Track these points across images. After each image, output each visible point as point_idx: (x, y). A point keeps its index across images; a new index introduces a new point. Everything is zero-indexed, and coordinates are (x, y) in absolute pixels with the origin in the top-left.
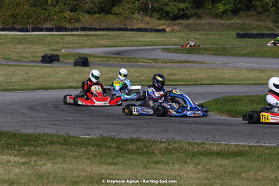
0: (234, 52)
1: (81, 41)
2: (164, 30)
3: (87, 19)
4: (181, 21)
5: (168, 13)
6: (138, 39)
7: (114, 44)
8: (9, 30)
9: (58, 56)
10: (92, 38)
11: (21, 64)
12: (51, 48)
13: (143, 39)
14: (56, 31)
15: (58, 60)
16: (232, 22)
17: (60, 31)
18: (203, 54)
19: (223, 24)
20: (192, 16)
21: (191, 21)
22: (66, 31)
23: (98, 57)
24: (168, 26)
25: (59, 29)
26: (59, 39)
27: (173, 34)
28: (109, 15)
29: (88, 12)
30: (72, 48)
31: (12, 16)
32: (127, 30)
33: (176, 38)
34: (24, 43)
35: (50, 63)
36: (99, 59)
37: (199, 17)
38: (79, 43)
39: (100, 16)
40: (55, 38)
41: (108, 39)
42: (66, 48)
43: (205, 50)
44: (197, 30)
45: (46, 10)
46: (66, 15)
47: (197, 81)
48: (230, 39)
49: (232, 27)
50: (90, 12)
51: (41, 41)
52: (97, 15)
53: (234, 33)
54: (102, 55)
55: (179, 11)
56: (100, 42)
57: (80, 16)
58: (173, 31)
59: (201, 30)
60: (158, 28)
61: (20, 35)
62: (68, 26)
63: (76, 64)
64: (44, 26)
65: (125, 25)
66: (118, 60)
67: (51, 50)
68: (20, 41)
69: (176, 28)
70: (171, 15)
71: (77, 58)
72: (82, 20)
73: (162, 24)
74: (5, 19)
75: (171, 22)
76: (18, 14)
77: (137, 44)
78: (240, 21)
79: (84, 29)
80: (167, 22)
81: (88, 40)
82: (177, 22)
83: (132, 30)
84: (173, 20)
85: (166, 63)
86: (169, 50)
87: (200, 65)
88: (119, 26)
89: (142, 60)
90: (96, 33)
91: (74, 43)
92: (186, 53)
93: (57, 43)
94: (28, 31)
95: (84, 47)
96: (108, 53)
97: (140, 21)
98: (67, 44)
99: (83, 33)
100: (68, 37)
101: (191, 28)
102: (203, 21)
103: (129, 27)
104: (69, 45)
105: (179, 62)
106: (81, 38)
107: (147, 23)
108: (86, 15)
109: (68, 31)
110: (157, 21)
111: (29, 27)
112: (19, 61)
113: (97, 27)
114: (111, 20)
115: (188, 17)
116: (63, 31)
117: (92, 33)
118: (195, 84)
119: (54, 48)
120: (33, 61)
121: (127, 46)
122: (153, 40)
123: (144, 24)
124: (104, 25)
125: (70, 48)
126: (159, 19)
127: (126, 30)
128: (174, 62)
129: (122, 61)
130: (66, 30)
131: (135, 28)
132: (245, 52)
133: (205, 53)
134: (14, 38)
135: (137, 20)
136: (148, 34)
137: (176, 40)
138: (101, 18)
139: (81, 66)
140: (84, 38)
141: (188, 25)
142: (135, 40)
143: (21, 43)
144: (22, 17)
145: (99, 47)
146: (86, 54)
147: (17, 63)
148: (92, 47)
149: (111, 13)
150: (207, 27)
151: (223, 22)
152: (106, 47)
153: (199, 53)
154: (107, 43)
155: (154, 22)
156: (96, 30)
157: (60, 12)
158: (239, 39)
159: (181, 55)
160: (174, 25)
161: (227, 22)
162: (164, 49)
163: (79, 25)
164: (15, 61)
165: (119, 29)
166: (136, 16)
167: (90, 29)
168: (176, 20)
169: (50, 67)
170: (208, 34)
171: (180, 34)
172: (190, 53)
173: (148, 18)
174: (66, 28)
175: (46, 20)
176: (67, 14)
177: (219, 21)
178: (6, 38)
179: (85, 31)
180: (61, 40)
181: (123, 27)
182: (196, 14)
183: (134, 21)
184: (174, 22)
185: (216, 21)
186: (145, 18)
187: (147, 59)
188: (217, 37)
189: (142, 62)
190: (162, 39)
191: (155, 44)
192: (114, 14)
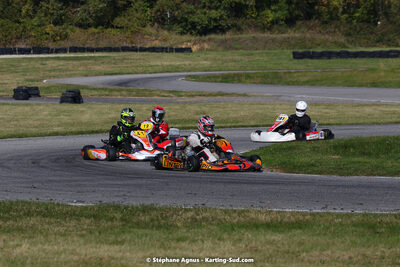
0: (289, 80)
1: (70, 68)
2: (189, 50)
3: (78, 36)
4: (213, 36)
5: (194, 25)
6: (152, 63)
7: (117, 70)
9: (37, 88)
10: (85, 61)
12: (27, 77)
13: (159, 63)
14: (34, 53)
15: (38, 95)
16: (286, 35)
17: (40, 53)
18: (244, 83)
19: (273, 40)
20: (229, 28)
21: (228, 35)
22: (48, 53)
23: (94, 89)
24: (195, 44)
25: (38, 50)
26: (38, 65)
27: (203, 55)
28: (109, 29)
29: (80, 26)
30: (62, 77)
32: (136, 51)
33: (206, 60)
35: (27, 99)
36: (96, 93)
37: (239, 29)
38: (67, 70)
39: (96, 31)
40: (32, 62)
41: (109, 63)
42: (50, 77)
43: (248, 76)
44: (237, 49)
45: (19, 23)
46: (48, 30)
47: (238, 122)
48: (284, 60)
49: (286, 43)
50: (83, 25)
51: (12, 68)
52: (93, 29)
53: (289, 52)
54: (101, 86)
55: (210, 22)
56: (98, 68)
57: (68, 30)
58: (201, 50)
59: (242, 48)
60: (180, 46)
62: (51, 45)
63: (63, 100)
64: (17, 46)
65: (132, 42)
66: (124, 93)
67: (27, 80)
69: (206, 46)
70: (199, 27)
71: (64, 91)
72: (71, 35)
73: (186, 41)
75: (198, 37)
77: (150, 69)
78: (297, 35)
79: (74, 50)
80: (193, 38)
81: (81, 65)
82: (207, 37)
83: (143, 50)
84: (201, 35)
85: (193, 96)
86: (196, 78)
87: (241, 99)
88: (125, 44)
89: (158, 93)
90: (92, 55)
91: (60, 70)
92: (221, 82)
93: (36, 70)
95: (75, 75)
96: (109, 84)
97: (154, 36)
98: (50, 71)
99: (72, 55)
100: (52, 61)
101: (227, 46)
102: (245, 36)
103: (139, 46)
104: (53, 73)
105: (210, 95)
106: (70, 62)
107: (165, 40)
108: (78, 30)
109: (52, 52)
110: (177, 36)
113: (93, 46)
114: (113, 36)
115: (223, 31)
116: (44, 53)
117: (86, 55)
118: (234, 127)
119: (32, 77)
120: (1, 97)
121: (136, 73)
122: (173, 63)
123: (160, 41)
124: (102, 44)
125: (54, 77)
126: (182, 33)
127: (134, 49)
128: (204, 95)
129: (129, 95)
130: (48, 51)
131: (147, 47)
132: (306, 79)
133: (248, 81)
135: (150, 35)
136: (166, 55)
137: (207, 63)
138: (98, 33)
139: (71, 102)
140: (75, 63)
141: (223, 42)
142: (147, 64)
145: (96, 75)
146: (78, 86)
148: (86, 76)
149: (113, 27)
150: (251, 44)
151: (274, 36)
152: (105, 74)
153: (240, 81)
154: (109, 70)
155: (175, 38)
156: (91, 50)
157: (39, 26)
158: (296, 61)
159: (214, 84)
160: (204, 41)
161: (279, 36)
162: (186, 76)
163: (68, 44)
165: (125, 49)
166: (149, 29)
167: (82, 50)
168: (205, 35)
169: (27, 105)
170: (252, 54)
171: (212, 55)
172: (227, 82)
173: (166, 32)
174: (49, 49)
175: (19, 38)
176: (50, 28)
177: (267, 35)
179: (75, 52)
180: (41, 66)
181: (130, 46)
182: (234, 26)
183: (146, 36)
184: (203, 37)
185: (262, 35)
186: (161, 33)
187: (164, 91)
188: (266, 59)
189: (158, 95)
190: (187, 63)
191: (177, 69)
192: (117, 27)
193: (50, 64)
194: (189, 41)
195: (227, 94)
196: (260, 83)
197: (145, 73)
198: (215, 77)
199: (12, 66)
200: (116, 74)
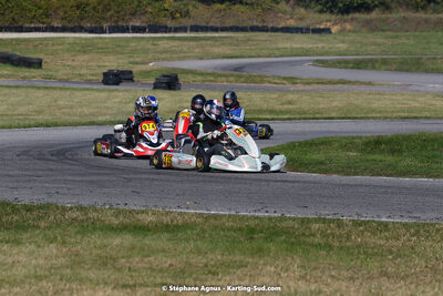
0: (431, 67)
1: (185, 49)
2: (327, 31)
3: (202, 13)
4: (357, 15)
6: (280, 46)
7: (238, 53)
8: (73, 30)
9: (131, 72)
10: (204, 42)
11: (67, 85)
12: (132, 60)
13: (288, 45)
14: (150, 32)
15: (131, 80)
17: (156, 32)
18: (378, 69)
19: (426, 21)
20: (376, 6)
21: (374, 15)
22: (166, 32)
23: (201, 74)
24: (335, 24)
25: (155, 29)
26: (149, 46)
27: (341, 38)
28: (238, 6)
30: (172, 59)
31: (78, 7)
32: (267, 31)
33: (343, 42)
34: (90, 51)
35: (117, 84)
36: (199, 78)
37: (387, 8)
38: (181, 52)
39: (223, 6)
40: (143, 43)
41: (230, 44)
42: (158, 60)
43: (385, 62)
44: (383, 31)
46: (166, 6)
51: (118, 49)
52: (218, 6)
54: (210, 71)
56: (217, 50)
57: (190, 7)
58: (342, 31)
59: (390, 30)
60: (318, 26)
61: (86, 39)
62: (170, 23)
63: (157, 86)
64: (131, 24)
65: (263, 21)
66: (231, 79)
68: (85, 48)
69: (348, 26)
70: (341, 5)
71: (159, 75)
72: (193, 12)
73: (325, 20)
74: (66, 13)
75: (339, 16)
76: (88, 5)
77: (277, 53)
79: (195, 29)
80: (333, 17)
81: (197, 47)
82: (351, 16)
83: (275, 30)
84: (342, 14)
85: (309, 84)
86: (324, 64)
87: (363, 88)
88: (255, 23)
89: (270, 79)
90: (216, 35)
91: (172, 52)
92: (352, 68)
93: (146, 51)
94: (103, 32)
95: (189, 58)
96: (224, 69)
98: (161, 53)
99: (193, 35)
100: (165, 42)
101: (372, 27)
102: (393, 15)
103: (271, 25)
104: (164, 56)
105: (331, 82)
106: (186, 43)
107: (301, 19)
108: (200, 6)
109: (170, 31)
110: (317, 15)
111: (105, 25)
112: (67, 81)
113: (218, 25)
114: (241, 13)
115: (367, 8)
116: (162, 32)
117: (209, 34)
119: (138, 60)
120: (90, 82)
121: (259, 57)
122: (304, 46)
123: (296, 20)
124: (229, 23)
125: (164, 59)
126: (321, 12)
127: (264, 29)
128: (322, 83)
129: (237, 81)
130: (166, 29)
131: (280, 26)
133: (384, 67)
134: (75, 43)
135: (284, 13)
137: (342, 46)
138: (225, 10)
139: (164, 88)
140: (192, 43)
141: (368, 23)
142: (274, 45)
143: (85, 52)
144: (94, 8)
145: (213, 58)
147: (61, 85)
148: (201, 59)
149: (241, 3)
150: (399, 25)
151: (427, 16)
152: (223, 57)
153: (374, 68)
154: (228, 52)
155: (313, 17)
156: (215, 29)
160: (346, 21)
161: (434, 17)
162: (317, 61)
163: (187, 22)
164: (61, 81)
165: (254, 29)
166: (283, 6)
167: (205, 29)
168: (348, 13)
170: (397, 37)
171: (352, 37)
172: (359, 68)
173: (302, 10)
174: (166, 27)
175: (133, 15)
176: (169, 4)
177: (421, 15)
178: (62, 44)
179: (197, 31)
180: (152, 47)
181: (260, 25)
182: (383, 4)
183: (280, 15)
184: (345, 17)
185: (414, 15)
186: (297, 11)
187: (279, 77)
188: (412, 42)
189: (270, 82)
190: (320, 45)
191: (306, 53)
192: (247, 4)
193: (163, 45)
194: (330, 21)
195: (349, 82)
196: (396, 70)
197: (269, 56)
198: (346, 62)
199: (119, 46)
200: (236, 57)
